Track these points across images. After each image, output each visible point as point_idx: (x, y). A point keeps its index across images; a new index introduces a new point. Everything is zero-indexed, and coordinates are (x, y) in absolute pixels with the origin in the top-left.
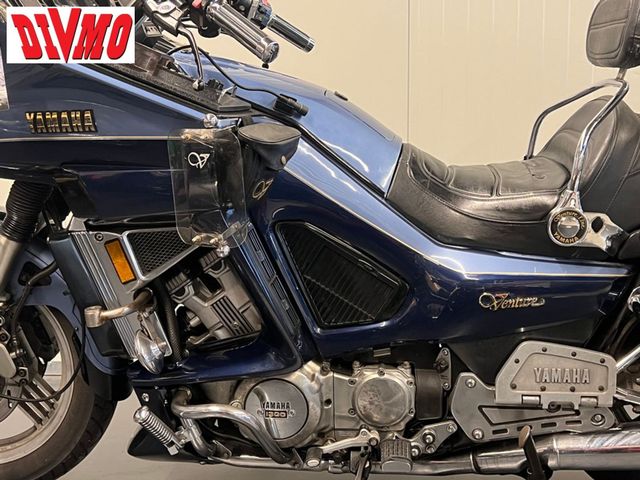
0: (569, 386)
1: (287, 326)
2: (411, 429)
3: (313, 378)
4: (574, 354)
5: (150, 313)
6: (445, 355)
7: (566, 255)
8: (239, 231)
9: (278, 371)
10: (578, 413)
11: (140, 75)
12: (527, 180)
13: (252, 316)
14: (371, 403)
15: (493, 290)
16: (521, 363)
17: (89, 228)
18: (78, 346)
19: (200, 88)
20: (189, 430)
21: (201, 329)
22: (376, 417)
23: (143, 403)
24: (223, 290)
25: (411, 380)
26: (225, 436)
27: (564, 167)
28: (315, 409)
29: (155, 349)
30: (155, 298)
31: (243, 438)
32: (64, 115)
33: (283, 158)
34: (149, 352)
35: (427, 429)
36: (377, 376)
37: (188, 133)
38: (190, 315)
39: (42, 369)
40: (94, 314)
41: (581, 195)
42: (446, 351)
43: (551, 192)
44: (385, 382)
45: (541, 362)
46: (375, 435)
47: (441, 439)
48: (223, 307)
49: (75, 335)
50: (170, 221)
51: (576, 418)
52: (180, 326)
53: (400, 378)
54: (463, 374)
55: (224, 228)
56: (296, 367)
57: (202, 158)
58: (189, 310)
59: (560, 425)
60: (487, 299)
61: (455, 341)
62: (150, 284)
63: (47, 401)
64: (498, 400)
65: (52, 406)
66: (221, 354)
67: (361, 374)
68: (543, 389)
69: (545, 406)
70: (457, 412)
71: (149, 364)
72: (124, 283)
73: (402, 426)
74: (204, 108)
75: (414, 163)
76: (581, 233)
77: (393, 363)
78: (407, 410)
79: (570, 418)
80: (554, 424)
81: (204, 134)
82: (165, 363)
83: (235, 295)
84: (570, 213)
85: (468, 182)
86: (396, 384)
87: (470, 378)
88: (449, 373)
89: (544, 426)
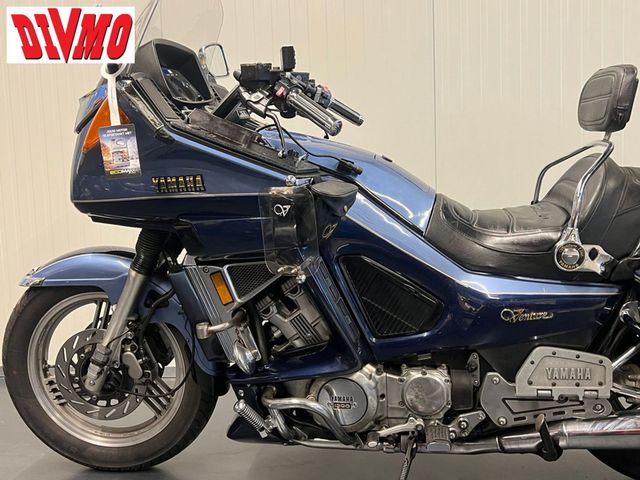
0: (575, 382)
1: (350, 336)
2: (449, 418)
3: (370, 377)
4: (578, 357)
5: (245, 327)
6: (474, 358)
7: (569, 278)
8: (312, 263)
9: (344, 372)
10: (582, 403)
11: (238, 148)
12: (535, 220)
13: (322, 329)
14: (417, 397)
15: (511, 307)
16: (536, 363)
17: (198, 263)
18: (189, 355)
19: (284, 156)
20: (275, 418)
21: (282, 339)
22: (421, 408)
23: (239, 398)
24: (299, 309)
25: (447, 378)
26: (303, 423)
27: (563, 209)
28: (373, 402)
29: (249, 354)
30: (248, 315)
31: (317, 424)
32: (181, 179)
33: (346, 207)
34: (245, 357)
35: (462, 417)
36: (420, 375)
37: (274, 190)
38: (274, 329)
39: (161, 372)
40: (203, 329)
41: (579, 231)
42: (475, 355)
43: (556, 229)
44: (427, 380)
45: (552, 363)
46: (420, 422)
47: (473, 425)
48: (299, 322)
49: (187, 346)
50: (260, 257)
51: (581, 407)
52: (266, 337)
53: (439, 377)
54: (490, 374)
55: (301, 261)
56: (356, 368)
57: (285, 209)
58: (274, 325)
59: (568, 413)
60: (507, 314)
61: (482, 347)
62: (244, 305)
63: (165, 396)
64: (519, 394)
65: (168, 400)
66: (297, 359)
67: (408, 374)
68: (554, 385)
69: (556, 398)
70: (485, 403)
71: (245, 367)
72: (225, 305)
73: (442, 415)
74: (286, 172)
75: (446, 208)
76: (581, 261)
77: (433, 365)
78: (445, 403)
79: (576, 408)
80: (563, 413)
81: (286, 191)
82: (256, 365)
83: (308, 313)
84: (572, 245)
85: (489, 223)
86: (436, 382)
87: (495, 376)
88: (478, 372)
89: (555, 414)
